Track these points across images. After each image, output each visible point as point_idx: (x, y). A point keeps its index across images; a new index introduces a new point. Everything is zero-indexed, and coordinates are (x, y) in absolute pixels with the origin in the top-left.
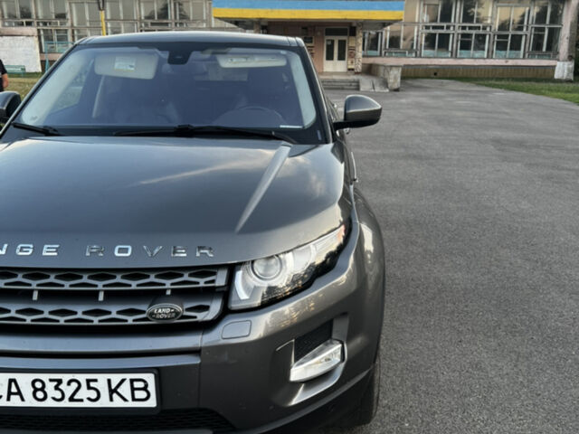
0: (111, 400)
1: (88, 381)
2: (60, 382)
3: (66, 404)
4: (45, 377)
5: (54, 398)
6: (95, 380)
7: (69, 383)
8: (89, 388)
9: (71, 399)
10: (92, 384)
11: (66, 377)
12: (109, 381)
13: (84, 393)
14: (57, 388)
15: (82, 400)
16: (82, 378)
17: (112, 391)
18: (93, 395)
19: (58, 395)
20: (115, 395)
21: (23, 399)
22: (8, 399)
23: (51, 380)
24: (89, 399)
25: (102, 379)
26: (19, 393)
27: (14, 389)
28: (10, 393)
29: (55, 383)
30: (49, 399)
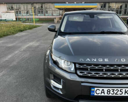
0: (125, 94)
1: (121, 90)
2: (114, 90)
3: (114, 95)
4: (111, 89)
5: (112, 94)
6: (122, 90)
7: (116, 90)
8: (120, 91)
9: (116, 94)
10: (121, 91)
11: (115, 89)
12: (125, 90)
13: (119, 93)
14: (113, 91)
15: (118, 94)
16: (119, 89)
17: (126, 92)
18: (121, 93)
19: (113, 93)
20: (126, 93)
21: (104, 94)
22: (101, 94)
23: (112, 90)
24: (120, 94)
25: (124, 89)
26: (104, 93)
27: (103, 92)
28: (102, 92)
29: (113, 90)
30: (111, 94)
